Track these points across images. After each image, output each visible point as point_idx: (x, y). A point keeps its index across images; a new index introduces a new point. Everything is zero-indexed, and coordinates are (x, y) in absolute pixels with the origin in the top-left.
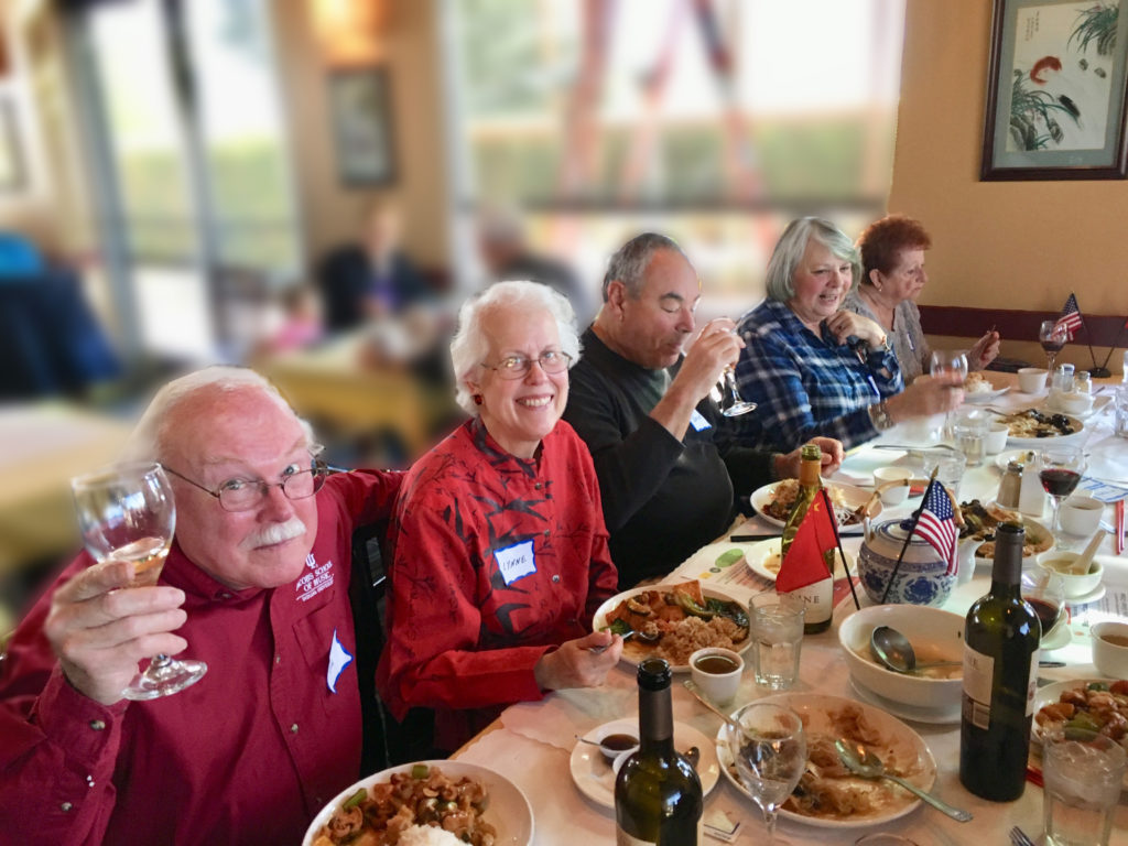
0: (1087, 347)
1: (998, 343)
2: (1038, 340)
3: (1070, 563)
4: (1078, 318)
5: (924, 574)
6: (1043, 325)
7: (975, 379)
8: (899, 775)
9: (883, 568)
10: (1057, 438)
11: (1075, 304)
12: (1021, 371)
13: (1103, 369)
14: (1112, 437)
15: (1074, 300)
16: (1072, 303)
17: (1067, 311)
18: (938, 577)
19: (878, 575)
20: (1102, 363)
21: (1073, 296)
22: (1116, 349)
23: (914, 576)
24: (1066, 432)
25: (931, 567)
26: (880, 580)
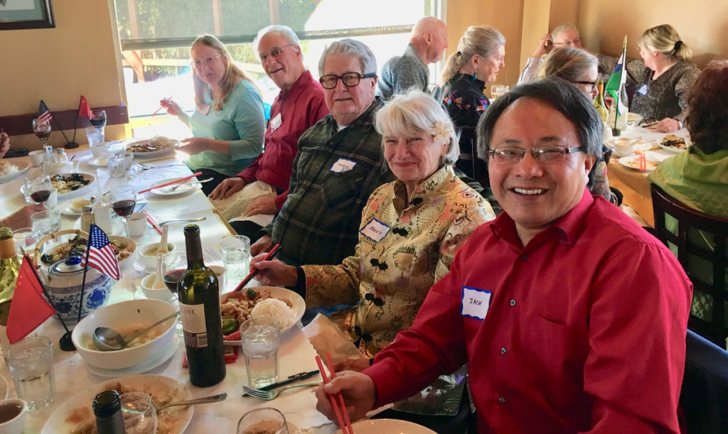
0: (60, 132)
1: (8, 140)
2: (33, 132)
3: (156, 249)
4: (49, 115)
5: (96, 287)
6: (34, 123)
7: (6, 165)
8: (165, 403)
9: (68, 295)
10: (84, 188)
11: (45, 106)
12: (30, 154)
13: (73, 143)
14: (109, 179)
15: (44, 104)
16: (43, 106)
17: (41, 112)
18: (104, 286)
19: (66, 301)
20: (72, 139)
21: (42, 101)
22: (78, 130)
23: (90, 291)
24: (86, 183)
25: (97, 281)
26: (68, 304)
